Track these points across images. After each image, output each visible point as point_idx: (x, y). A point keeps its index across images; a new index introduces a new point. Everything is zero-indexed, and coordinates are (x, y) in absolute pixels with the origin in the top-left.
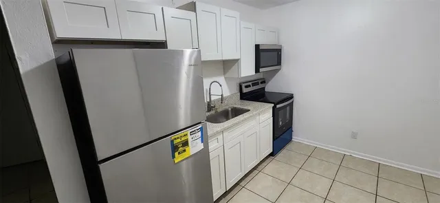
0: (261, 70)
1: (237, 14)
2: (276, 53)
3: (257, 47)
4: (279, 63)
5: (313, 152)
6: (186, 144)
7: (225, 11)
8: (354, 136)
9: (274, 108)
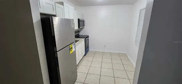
0: (80, 27)
1: (73, 8)
2: (83, 22)
3: (79, 20)
4: (84, 26)
5: (96, 53)
6: (72, 48)
7: (71, 7)
8: (105, 46)
9: (85, 40)
